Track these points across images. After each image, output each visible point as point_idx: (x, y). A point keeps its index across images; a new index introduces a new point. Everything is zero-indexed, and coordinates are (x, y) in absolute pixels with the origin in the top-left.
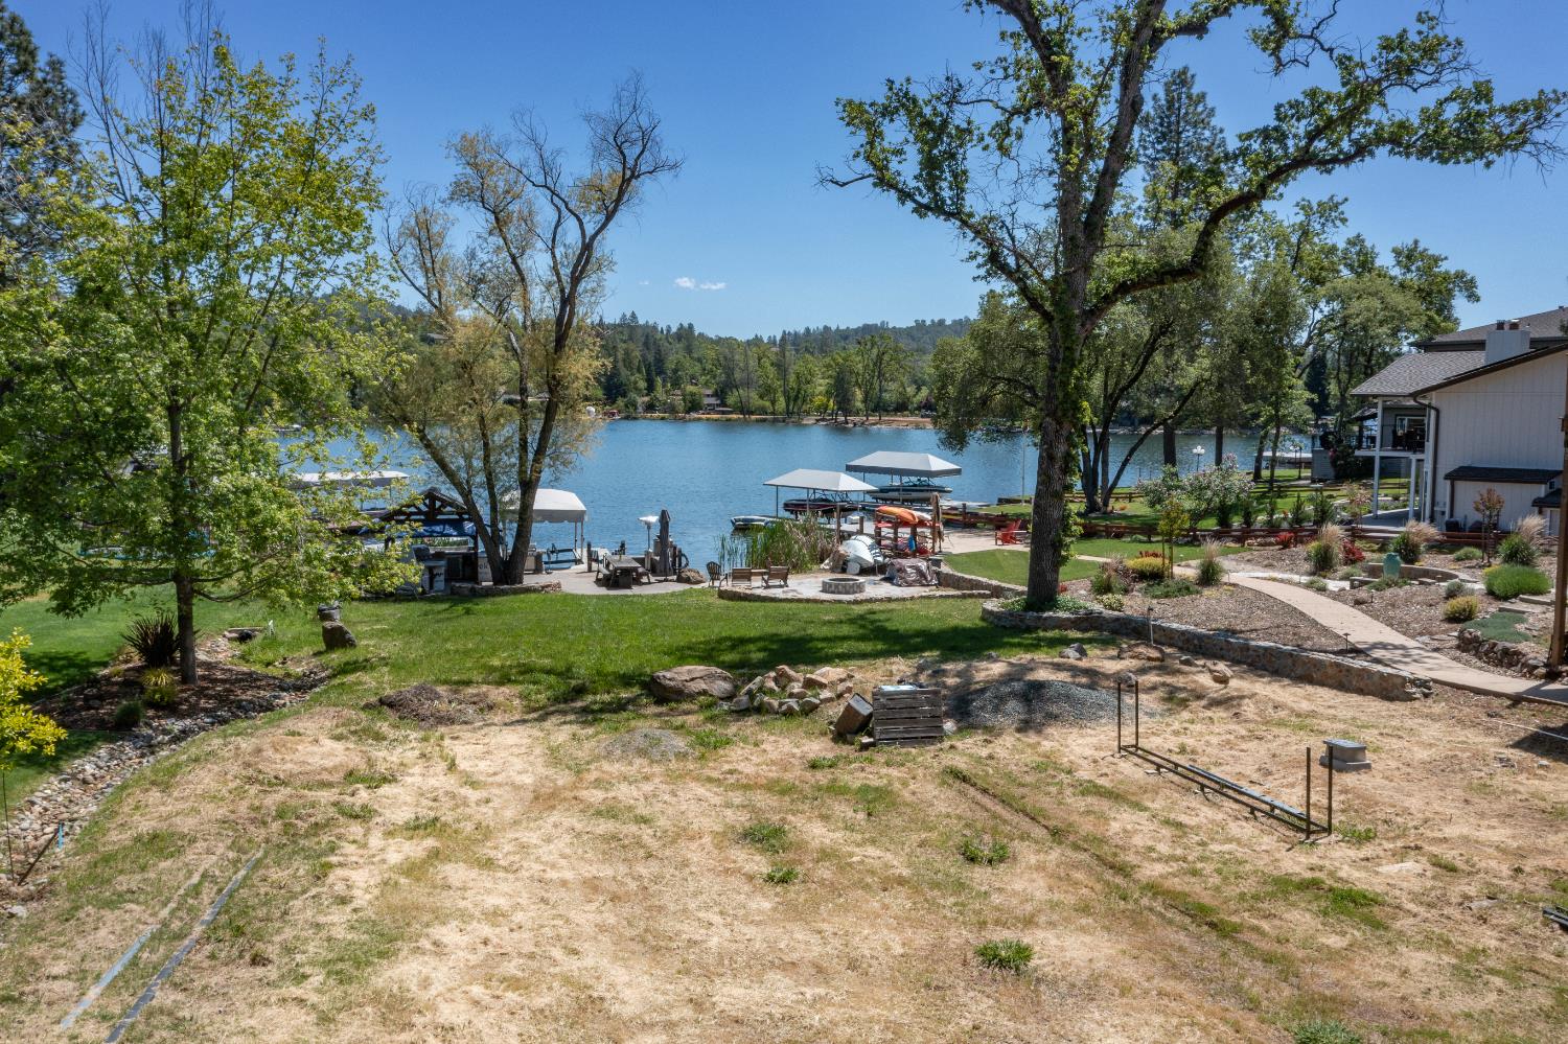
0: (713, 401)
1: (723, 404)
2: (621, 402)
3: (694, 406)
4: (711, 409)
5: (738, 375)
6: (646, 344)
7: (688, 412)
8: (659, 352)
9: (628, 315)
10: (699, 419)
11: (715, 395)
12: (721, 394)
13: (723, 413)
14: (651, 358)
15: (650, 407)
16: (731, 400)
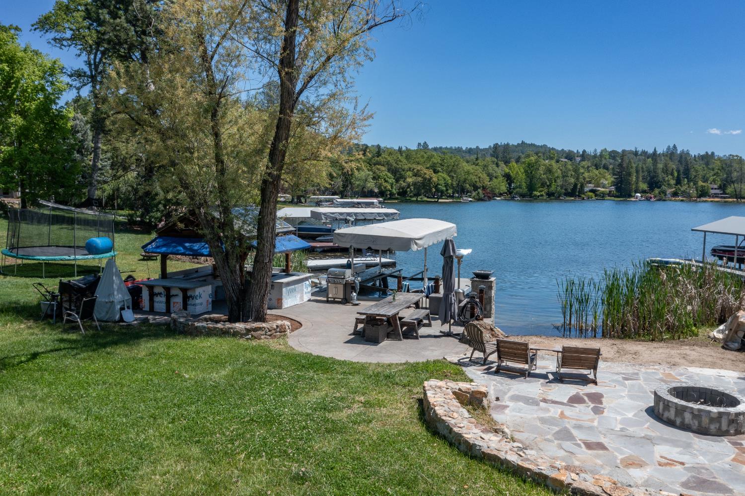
0: (718, 191)
1: (724, 193)
2: (657, 191)
3: (703, 193)
4: (716, 195)
5: (735, 174)
6: (680, 161)
7: (700, 196)
8: (687, 165)
9: (672, 146)
10: (706, 201)
11: (720, 188)
12: (723, 187)
13: (724, 198)
14: (682, 169)
15: (675, 194)
16: (729, 190)
